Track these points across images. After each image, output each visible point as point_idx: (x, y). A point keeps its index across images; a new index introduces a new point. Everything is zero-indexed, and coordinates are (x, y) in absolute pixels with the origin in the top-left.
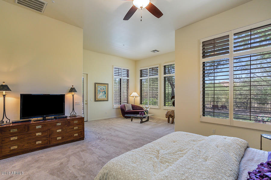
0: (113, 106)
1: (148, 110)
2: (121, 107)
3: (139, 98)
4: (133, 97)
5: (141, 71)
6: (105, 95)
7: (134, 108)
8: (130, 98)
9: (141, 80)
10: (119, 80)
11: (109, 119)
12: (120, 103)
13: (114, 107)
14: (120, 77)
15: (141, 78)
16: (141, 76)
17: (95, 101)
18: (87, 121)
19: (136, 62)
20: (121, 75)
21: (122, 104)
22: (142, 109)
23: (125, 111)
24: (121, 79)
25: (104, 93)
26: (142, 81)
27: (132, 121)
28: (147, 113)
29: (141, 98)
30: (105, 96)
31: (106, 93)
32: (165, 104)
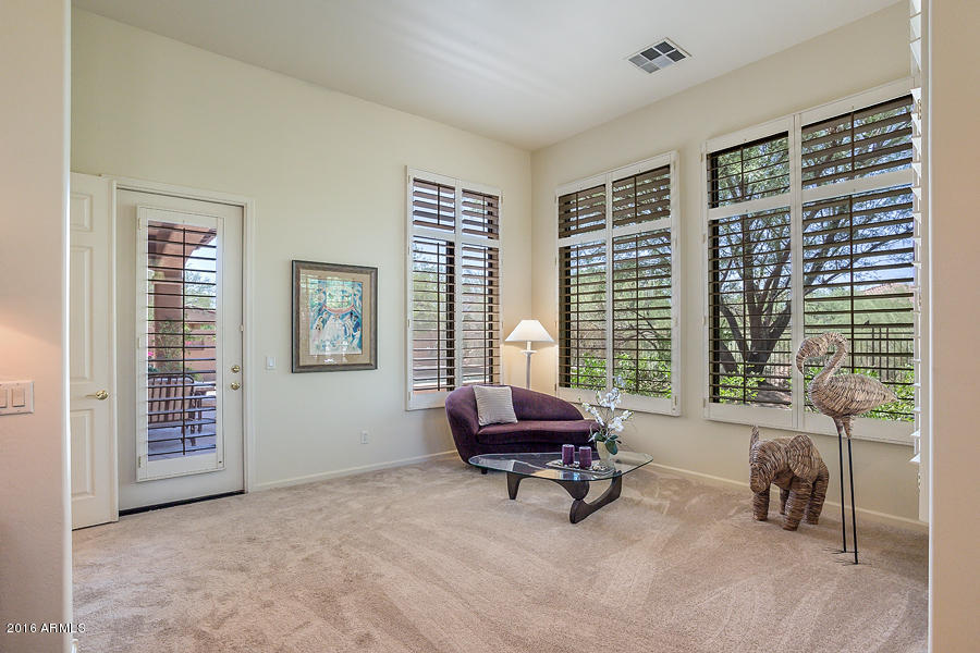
0: (407, 397)
1: (617, 425)
2: (451, 402)
3: (553, 353)
4: (521, 344)
5: (565, 201)
6: (358, 334)
7: (527, 411)
8: (504, 352)
9: (565, 253)
10: (443, 250)
11: (379, 474)
12: (451, 381)
13: (412, 405)
14: (449, 235)
15: (566, 242)
16: (565, 232)
17: (297, 366)
18: (242, 492)
19: (535, 154)
20: (452, 224)
21: (458, 386)
22: (571, 413)
23: (470, 430)
24: (452, 244)
25: (350, 323)
26: (568, 255)
27: (513, 496)
28: (612, 448)
29: (568, 352)
30: (356, 341)
31: (364, 322)
32: (715, 391)
